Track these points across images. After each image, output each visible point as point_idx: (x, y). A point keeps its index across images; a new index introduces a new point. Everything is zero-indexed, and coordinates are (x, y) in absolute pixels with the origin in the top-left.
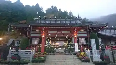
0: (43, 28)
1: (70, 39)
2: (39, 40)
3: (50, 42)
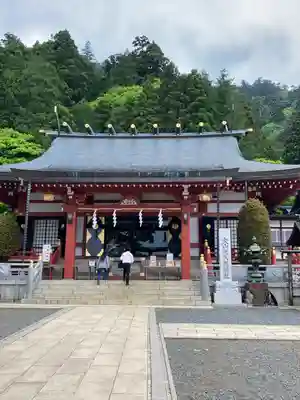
0: (68, 188)
2: (60, 226)
3: (101, 237)
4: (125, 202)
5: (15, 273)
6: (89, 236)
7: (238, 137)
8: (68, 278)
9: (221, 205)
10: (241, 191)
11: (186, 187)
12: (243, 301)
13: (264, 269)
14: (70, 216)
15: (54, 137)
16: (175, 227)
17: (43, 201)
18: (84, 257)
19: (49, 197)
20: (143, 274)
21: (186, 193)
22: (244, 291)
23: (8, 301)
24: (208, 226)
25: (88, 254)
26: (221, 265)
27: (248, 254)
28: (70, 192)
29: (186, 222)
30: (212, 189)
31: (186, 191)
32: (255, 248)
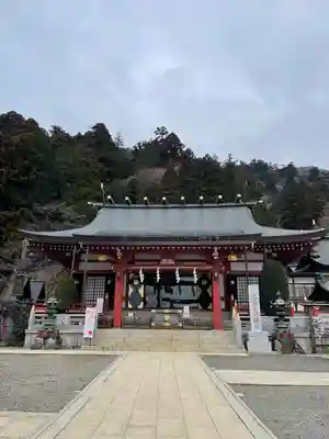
0: (119, 250)
1: (207, 279)
2: (107, 281)
3: (141, 291)
4: (164, 261)
5: (77, 324)
6: (131, 290)
7: (250, 207)
8: (117, 327)
9: (249, 264)
10: (260, 252)
11: (216, 249)
12: (273, 349)
13: (288, 320)
14: (118, 274)
15: (100, 208)
16: (204, 283)
17: (97, 261)
18: (127, 308)
19: (102, 258)
20: (180, 325)
21: (216, 255)
22: (272, 339)
23: (68, 348)
24: (233, 282)
25: (130, 306)
26: (252, 317)
27: (274, 306)
28: (119, 254)
29: (216, 279)
30: (238, 251)
31: (216, 252)
32: (280, 302)
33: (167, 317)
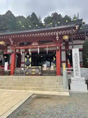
6: (26, 60)
8: (12, 75)
11: (57, 33)
14: (12, 51)
18: (24, 67)
20: (40, 73)
21: (57, 38)
31: (57, 36)
33: (34, 70)
